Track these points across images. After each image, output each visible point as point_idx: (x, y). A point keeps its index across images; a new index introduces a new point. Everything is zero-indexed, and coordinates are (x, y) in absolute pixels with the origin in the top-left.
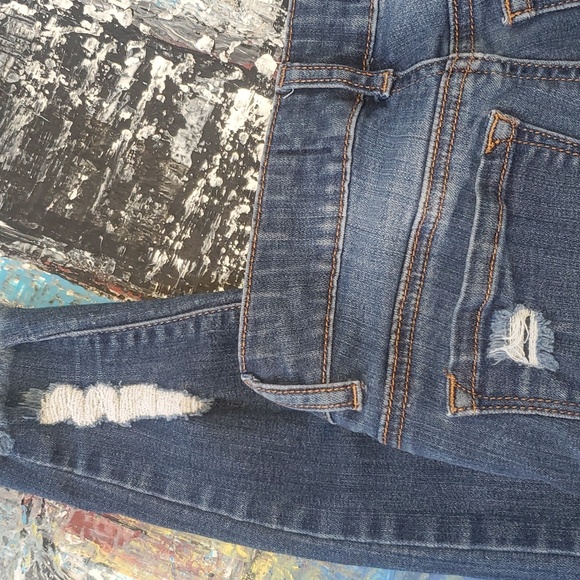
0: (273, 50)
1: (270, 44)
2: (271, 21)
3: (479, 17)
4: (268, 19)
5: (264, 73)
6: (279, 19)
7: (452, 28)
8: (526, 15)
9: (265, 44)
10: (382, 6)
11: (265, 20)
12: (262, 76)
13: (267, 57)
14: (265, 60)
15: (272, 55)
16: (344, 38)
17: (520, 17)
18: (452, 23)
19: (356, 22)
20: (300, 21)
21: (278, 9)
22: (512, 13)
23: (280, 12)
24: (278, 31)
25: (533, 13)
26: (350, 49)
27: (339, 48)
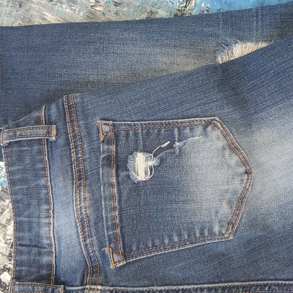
0: (9, 270)
1: (6, 267)
2: (6, 255)
3: (101, 262)
4: (4, 254)
5: (5, 282)
6: (10, 254)
7: (89, 267)
8: (121, 264)
9: (4, 267)
10: (57, 250)
11: (3, 255)
12: (4, 284)
13: (6, 273)
14: (5, 275)
15: (8, 272)
16: (41, 267)
17: (119, 265)
18: (88, 264)
19: (45, 259)
20: (18, 258)
21: (9, 249)
22: (114, 263)
23: (10, 251)
24: (10, 260)
25: (125, 263)
26: (44, 272)
27: (39, 272)
